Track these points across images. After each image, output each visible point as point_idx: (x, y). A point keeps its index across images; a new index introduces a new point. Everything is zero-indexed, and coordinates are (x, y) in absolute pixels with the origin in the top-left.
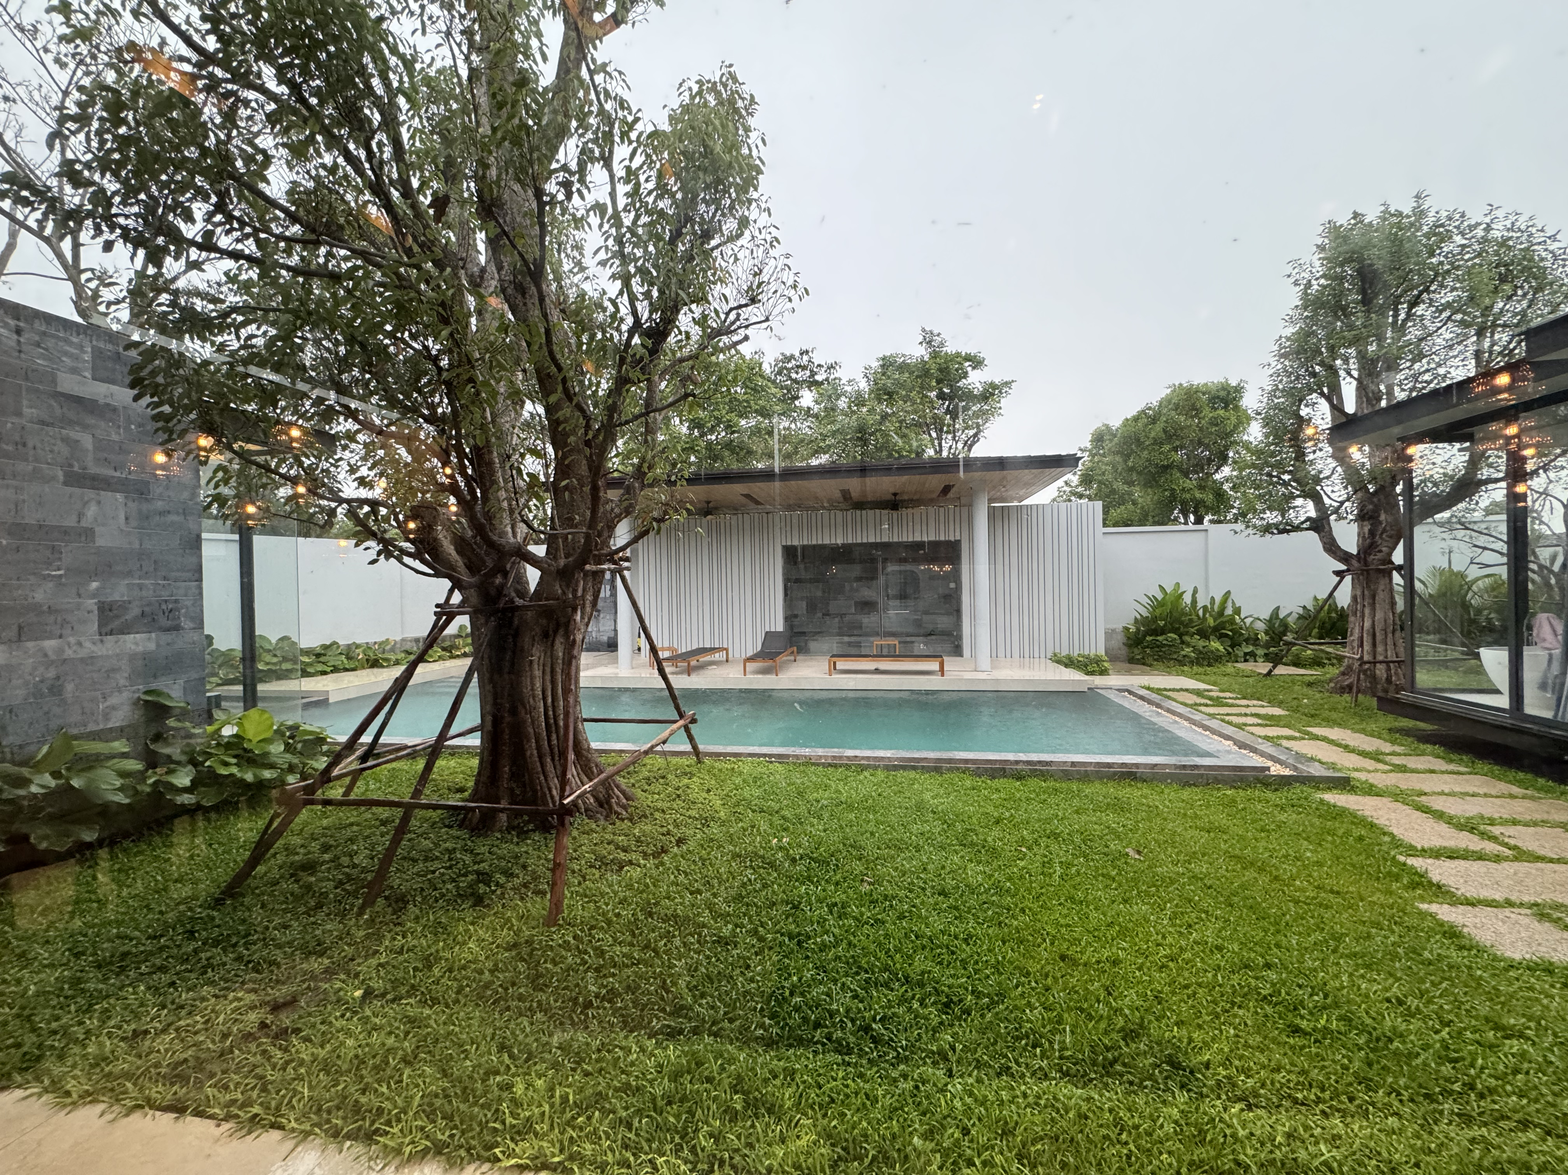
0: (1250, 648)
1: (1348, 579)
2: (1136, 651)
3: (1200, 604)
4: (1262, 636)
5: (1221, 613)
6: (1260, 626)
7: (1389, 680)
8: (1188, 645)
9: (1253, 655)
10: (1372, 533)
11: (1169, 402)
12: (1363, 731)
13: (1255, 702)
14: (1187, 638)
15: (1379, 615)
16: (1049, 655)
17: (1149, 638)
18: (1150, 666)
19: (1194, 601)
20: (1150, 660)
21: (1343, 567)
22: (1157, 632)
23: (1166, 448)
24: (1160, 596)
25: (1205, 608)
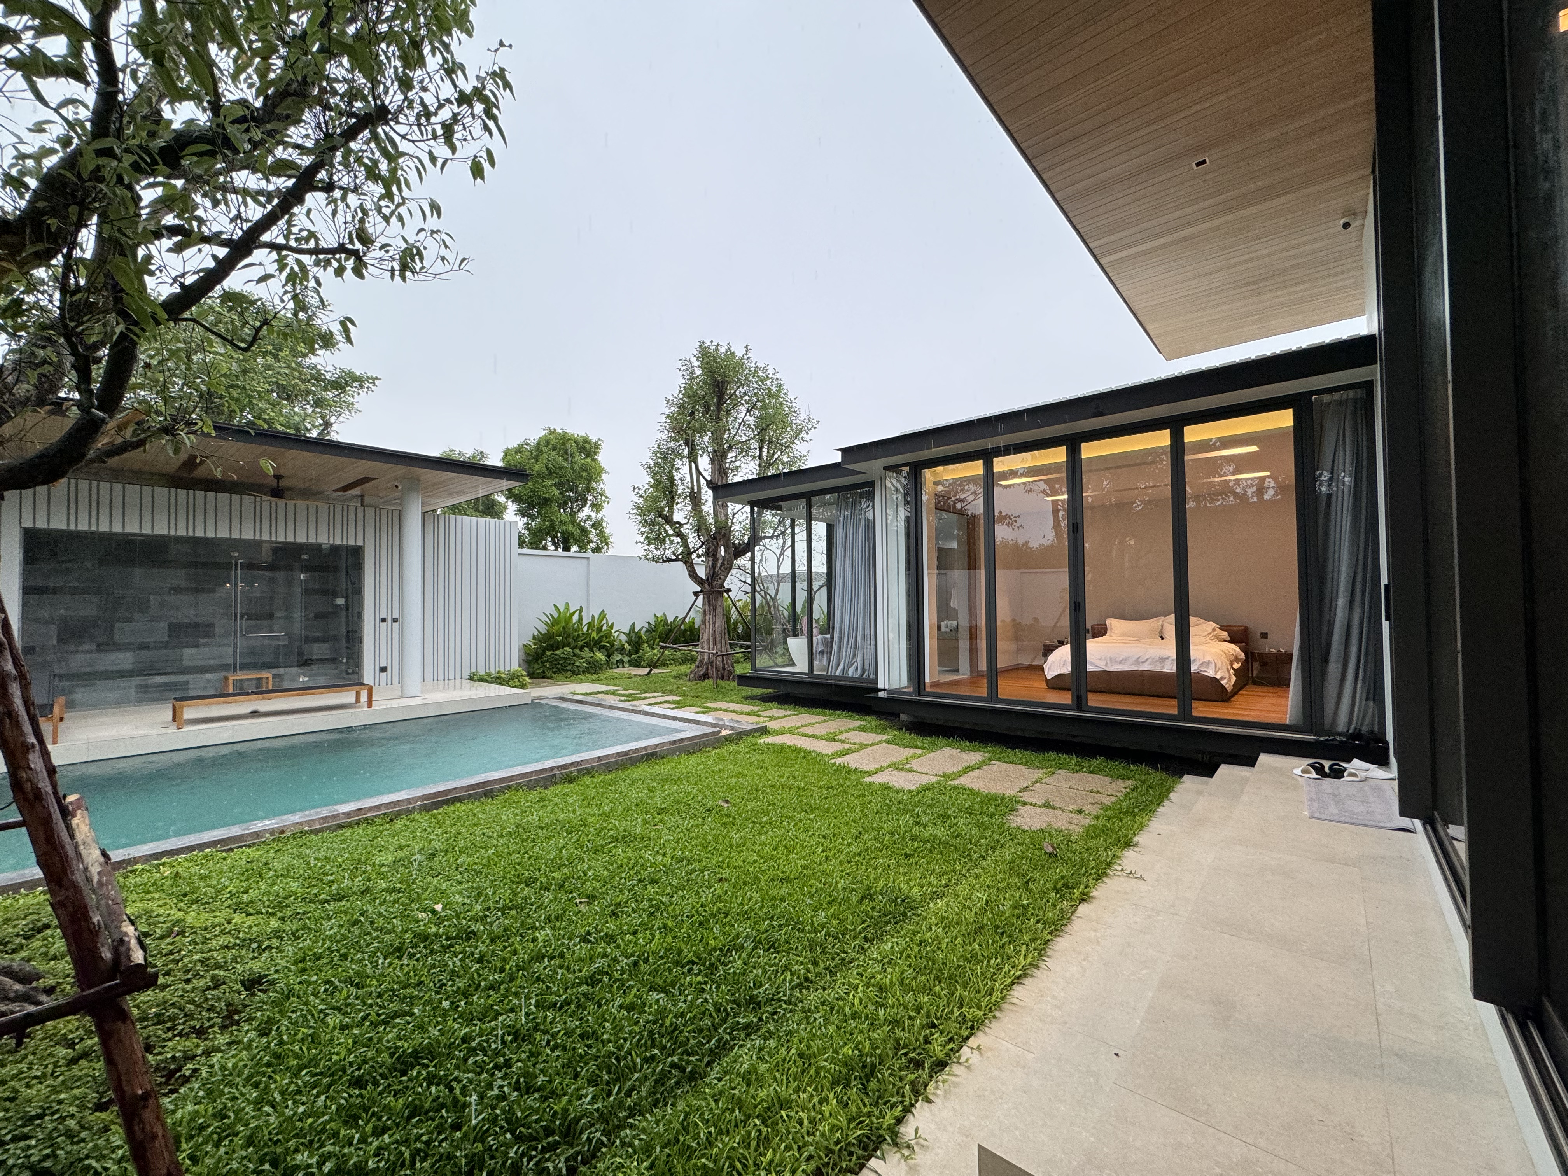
0: (619, 657)
1: (701, 597)
2: (536, 666)
3: (584, 622)
4: (627, 646)
5: (600, 629)
6: (623, 638)
7: (724, 668)
8: (579, 657)
9: (621, 662)
10: (714, 565)
11: (548, 442)
12: (731, 701)
13: (655, 694)
14: (577, 651)
15: (718, 623)
16: (466, 674)
17: (548, 653)
18: (551, 678)
19: (580, 619)
20: (549, 673)
21: (698, 589)
22: (554, 647)
23: (548, 483)
24: (556, 615)
25: (589, 624)
